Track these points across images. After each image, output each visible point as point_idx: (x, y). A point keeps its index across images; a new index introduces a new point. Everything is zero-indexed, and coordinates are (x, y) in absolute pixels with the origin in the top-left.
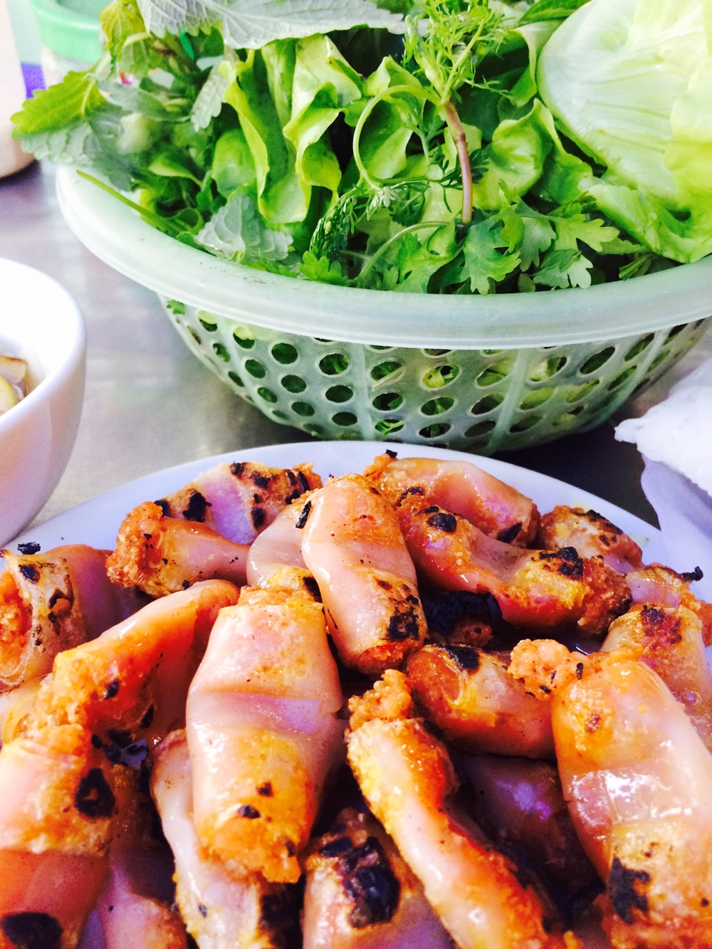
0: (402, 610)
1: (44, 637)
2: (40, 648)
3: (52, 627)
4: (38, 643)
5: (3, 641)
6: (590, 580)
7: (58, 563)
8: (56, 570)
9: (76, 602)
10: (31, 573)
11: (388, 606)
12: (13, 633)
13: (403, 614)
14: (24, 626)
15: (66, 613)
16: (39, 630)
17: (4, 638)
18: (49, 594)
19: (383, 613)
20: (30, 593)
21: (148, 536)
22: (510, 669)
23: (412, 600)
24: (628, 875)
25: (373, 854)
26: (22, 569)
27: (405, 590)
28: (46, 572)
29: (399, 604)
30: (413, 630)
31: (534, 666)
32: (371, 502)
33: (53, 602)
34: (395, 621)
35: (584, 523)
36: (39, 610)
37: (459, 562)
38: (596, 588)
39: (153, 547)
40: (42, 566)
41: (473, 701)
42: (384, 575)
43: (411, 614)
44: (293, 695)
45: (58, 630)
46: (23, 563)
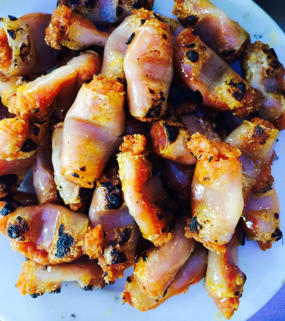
0: (155, 105)
1: (18, 63)
2: (17, 67)
3: (21, 59)
4: (15, 65)
5: (1, 63)
6: (245, 101)
7: (24, 27)
8: (23, 32)
9: (32, 48)
10: (12, 33)
11: (150, 103)
12: (5, 60)
13: (156, 107)
14: (10, 56)
15: (27, 53)
16: (16, 60)
17: (1, 62)
18: (20, 45)
19: (147, 106)
20: (11, 43)
21: (62, 27)
22: (188, 144)
23: (163, 99)
24: (197, 223)
25: (118, 191)
26: (9, 31)
27: (161, 93)
28: (19, 33)
29: (156, 101)
30: (158, 113)
31: (196, 148)
32: (161, 43)
33: (21, 49)
34: (151, 110)
35: (264, 58)
36: (15, 53)
37: (192, 79)
38: (246, 105)
39: (64, 32)
40: (17, 30)
41: (169, 153)
42: (154, 86)
43: (160, 106)
44: (104, 128)
45: (23, 60)
46: (10, 29)
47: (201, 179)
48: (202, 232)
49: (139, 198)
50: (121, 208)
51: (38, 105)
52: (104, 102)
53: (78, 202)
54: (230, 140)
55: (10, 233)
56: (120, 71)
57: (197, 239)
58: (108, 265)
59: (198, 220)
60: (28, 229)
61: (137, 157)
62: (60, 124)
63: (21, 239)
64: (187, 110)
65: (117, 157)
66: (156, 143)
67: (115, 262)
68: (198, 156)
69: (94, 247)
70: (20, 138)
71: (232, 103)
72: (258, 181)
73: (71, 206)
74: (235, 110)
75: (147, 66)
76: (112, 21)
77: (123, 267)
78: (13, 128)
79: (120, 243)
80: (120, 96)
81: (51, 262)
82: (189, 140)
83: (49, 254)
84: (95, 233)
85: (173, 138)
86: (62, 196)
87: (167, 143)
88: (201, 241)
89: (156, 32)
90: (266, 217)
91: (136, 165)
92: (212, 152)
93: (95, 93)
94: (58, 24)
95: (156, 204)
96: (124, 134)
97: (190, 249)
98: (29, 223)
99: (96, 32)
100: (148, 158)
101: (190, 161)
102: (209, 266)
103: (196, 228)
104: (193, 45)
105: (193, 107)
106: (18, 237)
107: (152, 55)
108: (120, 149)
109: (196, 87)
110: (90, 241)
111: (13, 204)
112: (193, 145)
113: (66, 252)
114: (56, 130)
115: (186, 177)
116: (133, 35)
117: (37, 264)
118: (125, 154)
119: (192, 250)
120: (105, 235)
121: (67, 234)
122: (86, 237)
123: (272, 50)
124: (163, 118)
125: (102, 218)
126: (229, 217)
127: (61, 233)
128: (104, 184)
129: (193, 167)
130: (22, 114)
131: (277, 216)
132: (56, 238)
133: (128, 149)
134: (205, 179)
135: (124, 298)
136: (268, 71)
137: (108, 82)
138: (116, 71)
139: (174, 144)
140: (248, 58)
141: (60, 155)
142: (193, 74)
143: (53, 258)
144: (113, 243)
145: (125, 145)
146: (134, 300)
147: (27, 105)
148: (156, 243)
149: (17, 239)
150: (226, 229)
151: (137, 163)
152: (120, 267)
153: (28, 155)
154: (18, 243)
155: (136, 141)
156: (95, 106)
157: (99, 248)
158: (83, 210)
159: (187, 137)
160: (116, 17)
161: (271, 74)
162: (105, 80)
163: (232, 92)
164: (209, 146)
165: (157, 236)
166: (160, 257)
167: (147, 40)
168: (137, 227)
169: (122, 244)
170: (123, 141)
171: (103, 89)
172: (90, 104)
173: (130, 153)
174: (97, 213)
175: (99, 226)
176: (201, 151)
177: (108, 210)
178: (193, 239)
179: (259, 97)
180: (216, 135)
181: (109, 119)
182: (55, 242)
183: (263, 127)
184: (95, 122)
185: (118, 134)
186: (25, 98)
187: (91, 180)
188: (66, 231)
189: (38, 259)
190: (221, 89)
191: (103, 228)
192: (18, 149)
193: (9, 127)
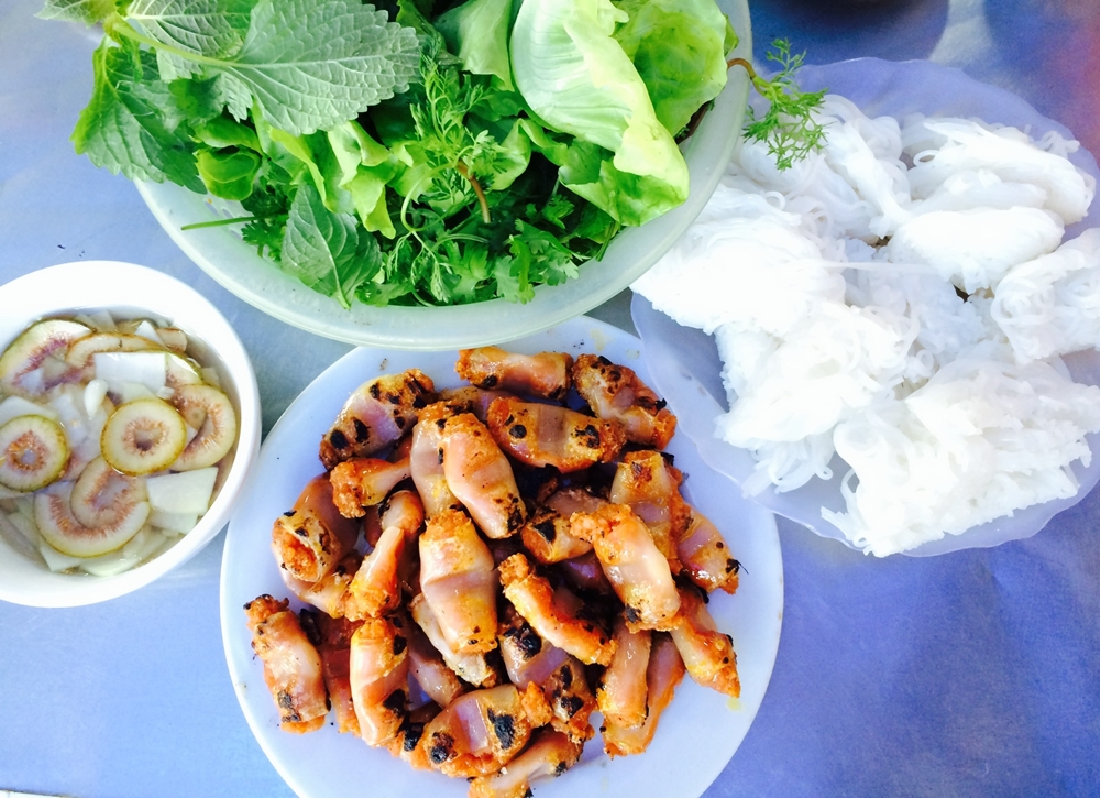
0: (512, 512)
1: (324, 559)
3: (326, 553)
4: (323, 563)
6: (604, 444)
7: (310, 515)
8: (312, 521)
10: (301, 531)
11: (504, 513)
12: (309, 565)
13: (513, 514)
14: (312, 559)
15: (328, 541)
16: (322, 559)
18: (318, 539)
19: (504, 519)
20: (306, 542)
21: (356, 489)
22: (571, 532)
23: (515, 500)
24: (633, 610)
25: (527, 631)
26: (297, 531)
27: (510, 496)
28: (308, 525)
29: (509, 508)
30: (519, 519)
31: (582, 531)
32: (477, 443)
33: (321, 542)
34: (510, 521)
35: (596, 374)
36: (317, 550)
37: (533, 456)
38: (608, 447)
39: (360, 493)
40: (305, 524)
41: (556, 554)
42: (498, 493)
43: (517, 511)
44: (471, 571)
45: (329, 553)
46: (296, 528)
47: (607, 561)
48: (643, 616)
49: (555, 622)
50: (542, 649)
51: (386, 593)
52: (456, 545)
53: (491, 673)
54: (615, 497)
55: (436, 758)
56: (448, 496)
57: (645, 628)
58: (567, 723)
59: (632, 606)
60: (453, 740)
61: (526, 581)
62: (417, 598)
63: (453, 756)
64: (549, 492)
65: (504, 595)
66: (537, 552)
67: (572, 713)
68: (589, 538)
69: (540, 708)
70: (388, 641)
71: (593, 455)
72: (672, 522)
73: (485, 684)
74: (600, 459)
75: (477, 476)
76: (397, 438)
77: (585, 714)
78: (373, 635)
79: (565, 688)
80: (467, 527)
81: (501, 762)
82: (569, 526)
83: (495, 753)
84: (532, 693)
85: (551, 535)
86: (467, 679)
87: (549, 545)
88: (650, 627)
89: (465, 434)
90: (708, 554)
91: (530, 590)
92: (601, 526)
93: (441, 542)
94: (348, 489)
95: (577, 617)
96: (496, 565)
97: (645, 644)
98: (450, 733)
99: (392, 467)
100: (538, 574)
101: (585, 548)
102: (681, 650)
103: (635, 616)
104: (512, 419)
105: (554, 484)
106: (447, 756)
107: (475, 461)
108: (502, 583)
109: (542, 462)
110: (531, 706)
111: (414, 729)
112: (576, 530)
113: (512, 736)
114: (417, 608)
115: (593, 567)
116: (441, 452)
117: (488, 776)
118: (511, 586)
119: (649, 644)
120: (543, 689)
121: (501, 715)
122: (523, 703)
123: (602, 358)
124: (528, 519)
125: (529, 675)
126: (659, 582)
127: (493, 719)
128: (508, 633)
129: (592, 551)
130: (373, 614)
131: (720, 545)
132: (491, 728)
133: (511, 579)
134: (611, 558)
135: (609, 752)
136: (610, 389)
137: (446, 519)
138: (444, 499)
139: (556, 542)
140: (580, 385)
141: (441, 633)
142: (532, 450)
143: (501, 755)
144: (557, 693)
145: (505, 575)
146: (622, 746)
147: (375, 601)
148: (604, 662)
149: (448, 760)
150: (665, 597)
151: (531, 587)
152: (581, 714)
153: (402, 656)
154: (451, 764)
155: (515, 564)
156: (449, 555)
157: (546, 706)
158: (501, 680)
159: (565, 524)
160: (400, 431)
161: (615, 390)
162: (440, 519)
163: (585, 443)
164: (592, 521)
165: (599, 652)
166: (617, 674)
167: (461, 449)
168: (573, 658)
169: (567, 687)
170: (500, 573)
171: (446, 531)
172: (440, 556)
173: (516, 581)
174: (519, 672)
175: (531, 683)
176: (589, 532)
177: (530, 660)
178: (642, 631)
179: (617, 425)
180: (597, 499)
181: (471, 559)
182: (493, 733)
183: (639, 462)
184: (459, 571)
185: (489, 567)
186: (366, 594)
187: (492, 638)
188: (498, 713)
189: (485, 769)
190: (571, 446)
191: (536, 683)
192: (391, 655)
193: (369, 637)
